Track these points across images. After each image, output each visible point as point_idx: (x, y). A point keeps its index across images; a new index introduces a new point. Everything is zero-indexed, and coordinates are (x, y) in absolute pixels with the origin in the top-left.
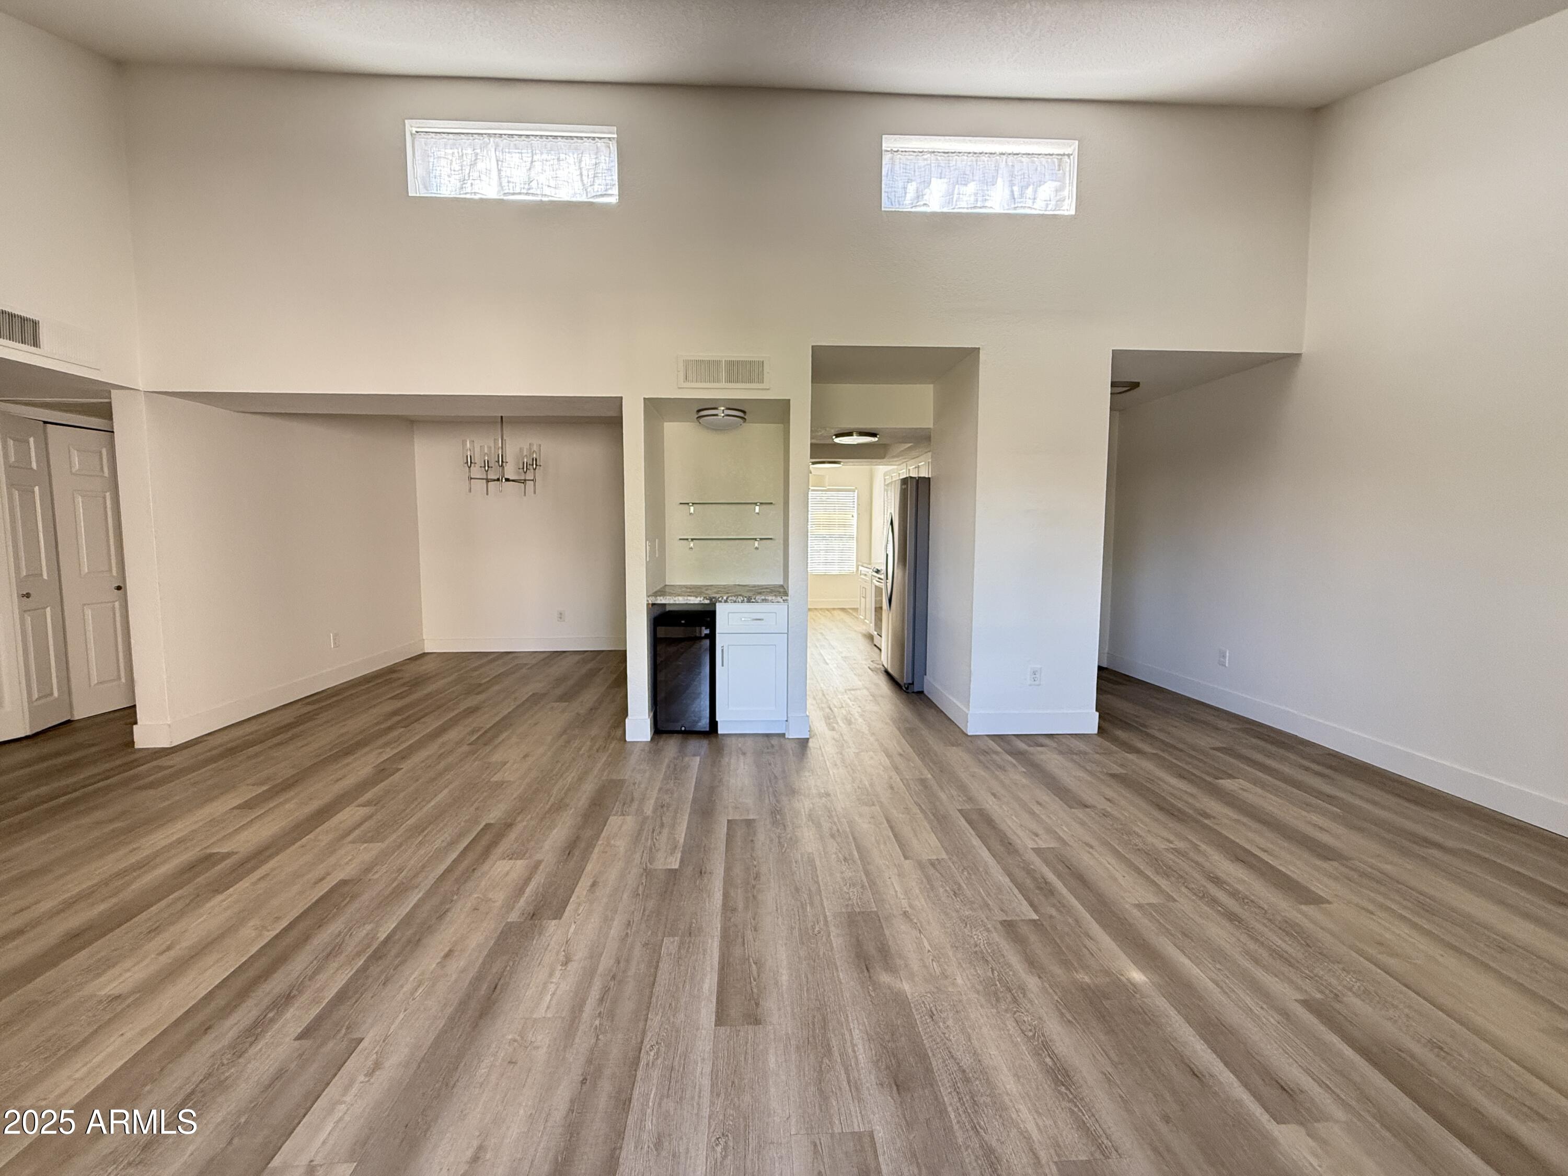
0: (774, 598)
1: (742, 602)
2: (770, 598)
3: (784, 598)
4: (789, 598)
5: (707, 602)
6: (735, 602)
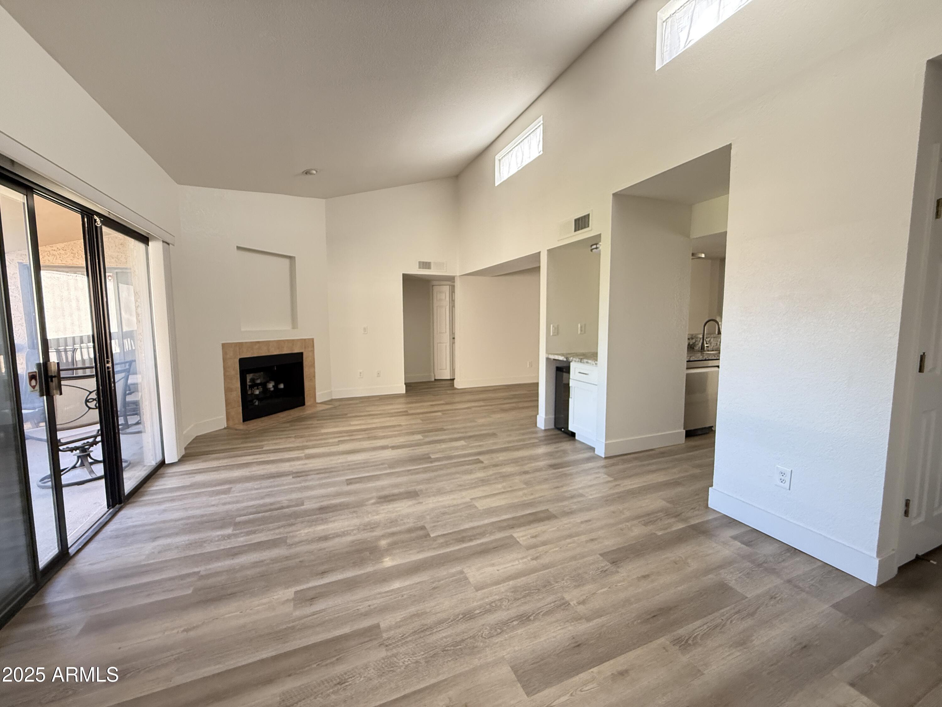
0: (591, 361)
2: (589, 361)
3: (596, 362)
4: (598, 363)
5: (565, 360)
6: (576, 362)
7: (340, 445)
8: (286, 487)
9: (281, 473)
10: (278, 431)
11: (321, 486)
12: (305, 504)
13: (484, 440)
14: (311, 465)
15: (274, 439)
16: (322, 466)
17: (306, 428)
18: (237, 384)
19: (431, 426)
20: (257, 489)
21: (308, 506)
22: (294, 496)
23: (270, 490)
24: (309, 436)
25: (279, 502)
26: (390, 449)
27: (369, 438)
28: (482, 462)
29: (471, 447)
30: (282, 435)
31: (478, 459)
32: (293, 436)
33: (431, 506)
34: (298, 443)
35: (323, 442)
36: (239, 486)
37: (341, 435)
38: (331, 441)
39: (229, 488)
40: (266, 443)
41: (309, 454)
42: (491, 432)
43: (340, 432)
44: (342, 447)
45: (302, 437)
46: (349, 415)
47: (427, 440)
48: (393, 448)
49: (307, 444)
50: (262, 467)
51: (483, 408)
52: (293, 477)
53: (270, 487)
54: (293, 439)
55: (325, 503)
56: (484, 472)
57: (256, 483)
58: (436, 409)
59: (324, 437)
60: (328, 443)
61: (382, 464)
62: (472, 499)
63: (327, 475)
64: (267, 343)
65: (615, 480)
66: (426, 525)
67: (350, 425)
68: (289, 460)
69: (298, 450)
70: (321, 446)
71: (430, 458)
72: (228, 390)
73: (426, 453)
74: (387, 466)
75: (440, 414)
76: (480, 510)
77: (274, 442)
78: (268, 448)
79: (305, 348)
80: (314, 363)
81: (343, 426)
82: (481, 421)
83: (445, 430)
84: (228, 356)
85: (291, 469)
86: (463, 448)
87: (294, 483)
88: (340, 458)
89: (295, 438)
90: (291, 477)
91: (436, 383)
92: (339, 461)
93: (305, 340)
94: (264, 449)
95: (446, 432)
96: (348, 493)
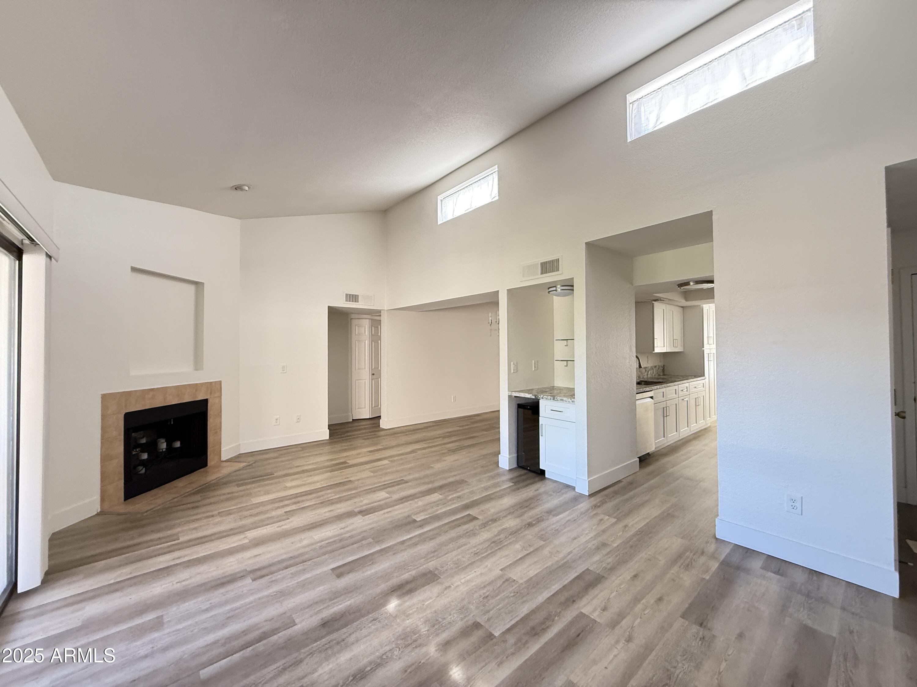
0: (567, 399)
1: (550, 399)
2: (565, 399)
3: (573, 400)
4: (575, 400)
5: (534, 397)
6: (547, 399)
7: (291, 520)
8: (251, 598)
9: (231, 575)
10: (189, 509)
11: (304, 586)
12: (297, 621)
13: (459, 490)
14: (269, 556)
15: (189, 522)
16: (286, 553)
17: (228, 500)
18: (119, 448)
19: (387, 478)
20: (207, 610)
21: (304, 624)
22: (273, 611)
23: (228, 607)
24: (240, 510)
25: (255, 627)
26: (360, 517)
27: (322, 503)
28: (475, 518)
29: (452, 499)
30: (197, 514)
31: (469, 514)
32: (216, 512)
33: (464, 589)
34: (227, 523)
35: (263, 517)
36: (174, 611)
37: (281, 504)
38: (274, 513)
39: (158, 618)
40: (179, 529)
41: (255, 539)
42: (458, 478)
43: (281, 499)
44: (296, 521)
45: (230, 514)
46: (275, 474)
47: (395, 497)
48: (364, 512)
49: (243, 522)
50: (193, 571)
51: (429, 450)
52: (254, 580)
53: (226, 602)
54: (219, 519)
55: (326, 614)
56: (488, 531)
57: (200, 599)
58: (377, 456)
59: (260, 509)
60: (272, 518)
61: (364, 538)
62: (501, 570)
63: (300, 567)
64: (164, 390)
65: (619, 520)
66: (479, 620)
67: (286, 488)
68: (231, 552)
69: (234, 534)
70: (264, 523)
71: (415, 521)
72: (105, 459)
73: (406, 514)
74: (370, 540)
75: (386, 462)
76: (522, 584)
77: (192, 526)
78: (186, 538)
79: (211, 393)
80: (221, 412)
81: (278, 491)
82: (438, 466)
83: (406, 482)
84: (109, 412)
85: (242, 567)
86: (443, 502)
87: (259, 590)
88: (303, 537)
89: (221, 516)
90: (248, 580)
91: (356, 424)
92: (305, 542)
93: (211, 383)
94: (182, 539)
95: (410, 484)
96: (348, 591)
